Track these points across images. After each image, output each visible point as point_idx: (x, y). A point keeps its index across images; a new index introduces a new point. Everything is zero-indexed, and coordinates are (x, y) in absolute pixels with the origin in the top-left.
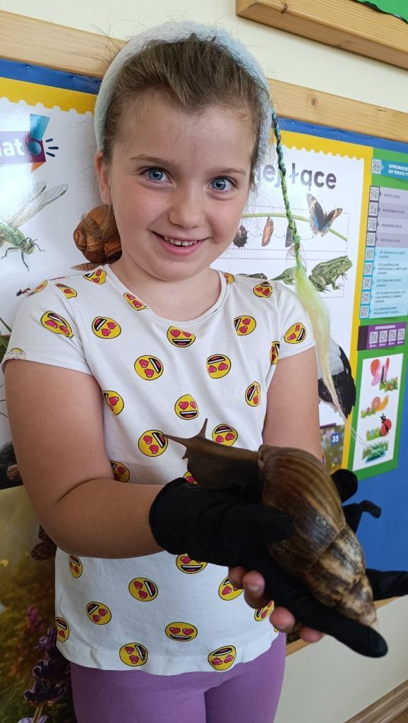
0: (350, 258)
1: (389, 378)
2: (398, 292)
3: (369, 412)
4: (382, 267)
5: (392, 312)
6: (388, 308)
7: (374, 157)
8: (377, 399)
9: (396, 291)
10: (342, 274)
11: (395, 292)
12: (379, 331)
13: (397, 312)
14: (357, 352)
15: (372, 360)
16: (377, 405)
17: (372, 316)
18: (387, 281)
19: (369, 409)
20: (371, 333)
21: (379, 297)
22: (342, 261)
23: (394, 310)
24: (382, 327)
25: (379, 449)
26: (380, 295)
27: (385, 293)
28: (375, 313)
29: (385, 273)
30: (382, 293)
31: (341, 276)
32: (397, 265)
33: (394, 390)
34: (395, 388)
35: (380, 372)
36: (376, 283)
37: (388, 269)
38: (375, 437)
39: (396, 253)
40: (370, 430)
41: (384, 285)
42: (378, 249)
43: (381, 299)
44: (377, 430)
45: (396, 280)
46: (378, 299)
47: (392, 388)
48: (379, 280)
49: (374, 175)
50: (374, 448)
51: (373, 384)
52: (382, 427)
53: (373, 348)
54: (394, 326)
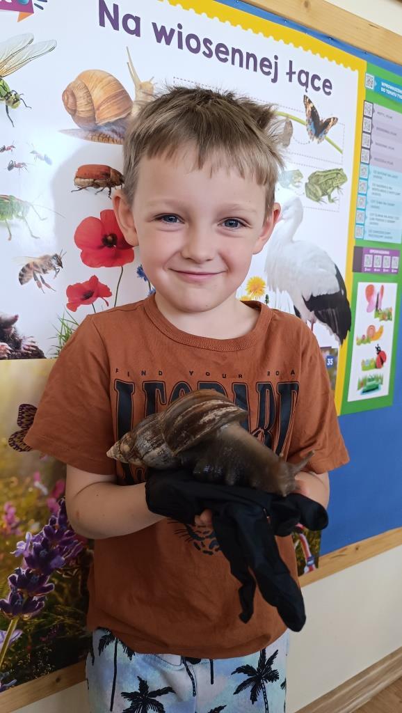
0: (345, 171)
1: (384, 307)
2: (392, 218)
3: (364, 340)
4: (376, 187)
5: (386, 237)
6: (382, 232)
7: (368, 72)
8: (372, 328)
9: (390, 215)
10: (338, 187)
11: (389, 217)
12: (374, 254)
13: (391, 238)
14: (352, 273)
15: (368, 284)
16: (372, 334)
17: (367, 238)
18: (380, 203)
19: (364, 336)
20: (366, 256)
21: (373, 219)
22: (337, 174)
23: (387, 235)
24: (377, 252)
25: (374, 382)
26: (375, 217)
27: (379, 216)
28: (370, 235)
29: (379, 195)
30: (376, 215)
31: (336, 190)
32: (390, 188)
33: (389, 321)
34: (390, 319)
35: (374, 299)
36: (370, 204)
37: (382, 191)
38: (370, 368)
39: (389, 176)
40: (365, 360)
41: (378, 207)
42: (372, 168)
43: (376, 221)
44: (372, 361)
45: (389, 204)
46: (373, 221)
47: (387, 318)
48: (373, 201)
49: (367, 89)
50: (370, 380)
51: (368, 311)
52: (377, 359)
53: (367, 272)
54: (388, 253)
